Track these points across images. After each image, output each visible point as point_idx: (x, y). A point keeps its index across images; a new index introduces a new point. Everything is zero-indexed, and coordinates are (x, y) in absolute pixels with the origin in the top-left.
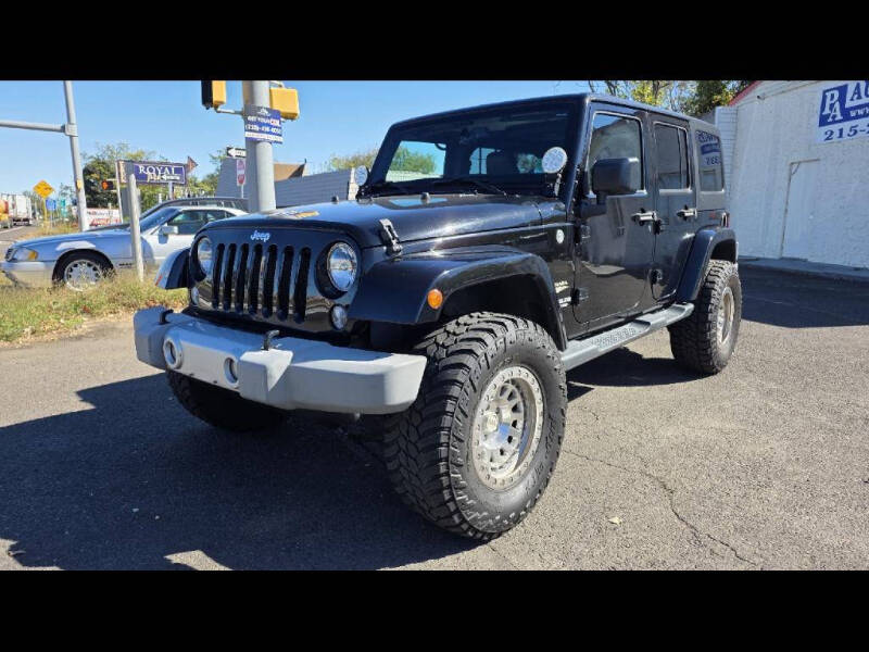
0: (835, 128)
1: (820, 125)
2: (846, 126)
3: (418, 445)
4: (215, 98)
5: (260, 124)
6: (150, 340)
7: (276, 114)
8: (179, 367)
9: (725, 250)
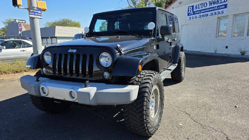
0: (192, 16)
1: (188, 16)
2: (194, 16)
3: (136, 112)
4: (18, 3)
5: (35, 13)
6: (35, 87)
7: (40, 9)
8: (47, 95)
9: (182, 50)
